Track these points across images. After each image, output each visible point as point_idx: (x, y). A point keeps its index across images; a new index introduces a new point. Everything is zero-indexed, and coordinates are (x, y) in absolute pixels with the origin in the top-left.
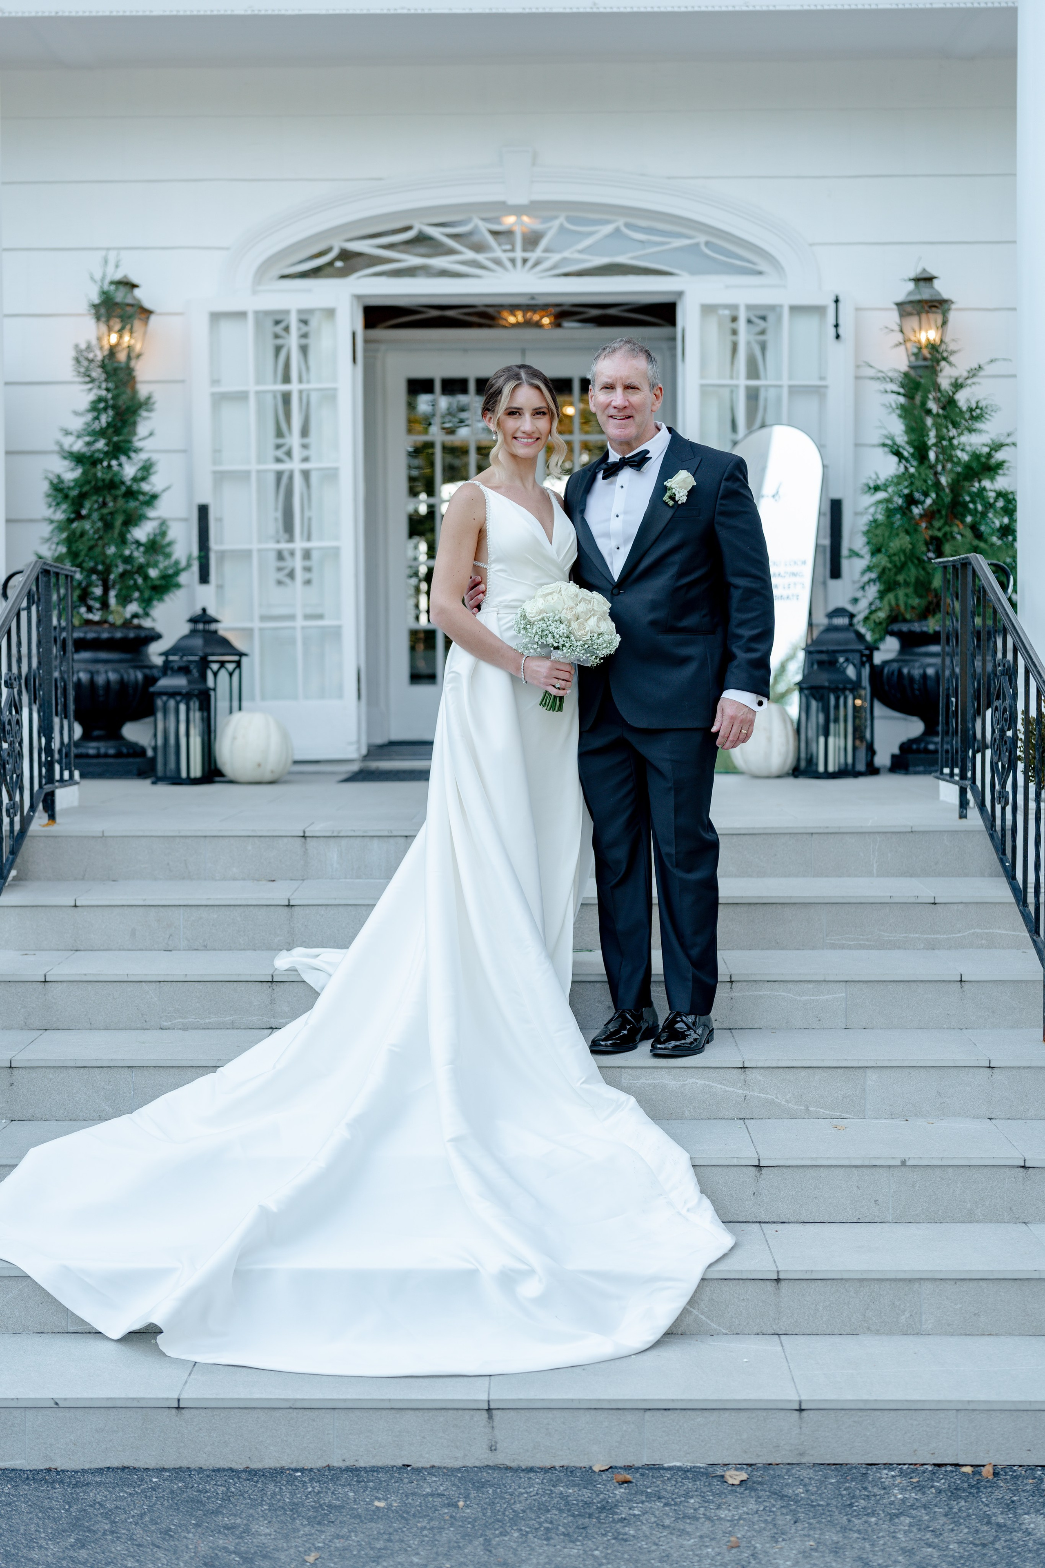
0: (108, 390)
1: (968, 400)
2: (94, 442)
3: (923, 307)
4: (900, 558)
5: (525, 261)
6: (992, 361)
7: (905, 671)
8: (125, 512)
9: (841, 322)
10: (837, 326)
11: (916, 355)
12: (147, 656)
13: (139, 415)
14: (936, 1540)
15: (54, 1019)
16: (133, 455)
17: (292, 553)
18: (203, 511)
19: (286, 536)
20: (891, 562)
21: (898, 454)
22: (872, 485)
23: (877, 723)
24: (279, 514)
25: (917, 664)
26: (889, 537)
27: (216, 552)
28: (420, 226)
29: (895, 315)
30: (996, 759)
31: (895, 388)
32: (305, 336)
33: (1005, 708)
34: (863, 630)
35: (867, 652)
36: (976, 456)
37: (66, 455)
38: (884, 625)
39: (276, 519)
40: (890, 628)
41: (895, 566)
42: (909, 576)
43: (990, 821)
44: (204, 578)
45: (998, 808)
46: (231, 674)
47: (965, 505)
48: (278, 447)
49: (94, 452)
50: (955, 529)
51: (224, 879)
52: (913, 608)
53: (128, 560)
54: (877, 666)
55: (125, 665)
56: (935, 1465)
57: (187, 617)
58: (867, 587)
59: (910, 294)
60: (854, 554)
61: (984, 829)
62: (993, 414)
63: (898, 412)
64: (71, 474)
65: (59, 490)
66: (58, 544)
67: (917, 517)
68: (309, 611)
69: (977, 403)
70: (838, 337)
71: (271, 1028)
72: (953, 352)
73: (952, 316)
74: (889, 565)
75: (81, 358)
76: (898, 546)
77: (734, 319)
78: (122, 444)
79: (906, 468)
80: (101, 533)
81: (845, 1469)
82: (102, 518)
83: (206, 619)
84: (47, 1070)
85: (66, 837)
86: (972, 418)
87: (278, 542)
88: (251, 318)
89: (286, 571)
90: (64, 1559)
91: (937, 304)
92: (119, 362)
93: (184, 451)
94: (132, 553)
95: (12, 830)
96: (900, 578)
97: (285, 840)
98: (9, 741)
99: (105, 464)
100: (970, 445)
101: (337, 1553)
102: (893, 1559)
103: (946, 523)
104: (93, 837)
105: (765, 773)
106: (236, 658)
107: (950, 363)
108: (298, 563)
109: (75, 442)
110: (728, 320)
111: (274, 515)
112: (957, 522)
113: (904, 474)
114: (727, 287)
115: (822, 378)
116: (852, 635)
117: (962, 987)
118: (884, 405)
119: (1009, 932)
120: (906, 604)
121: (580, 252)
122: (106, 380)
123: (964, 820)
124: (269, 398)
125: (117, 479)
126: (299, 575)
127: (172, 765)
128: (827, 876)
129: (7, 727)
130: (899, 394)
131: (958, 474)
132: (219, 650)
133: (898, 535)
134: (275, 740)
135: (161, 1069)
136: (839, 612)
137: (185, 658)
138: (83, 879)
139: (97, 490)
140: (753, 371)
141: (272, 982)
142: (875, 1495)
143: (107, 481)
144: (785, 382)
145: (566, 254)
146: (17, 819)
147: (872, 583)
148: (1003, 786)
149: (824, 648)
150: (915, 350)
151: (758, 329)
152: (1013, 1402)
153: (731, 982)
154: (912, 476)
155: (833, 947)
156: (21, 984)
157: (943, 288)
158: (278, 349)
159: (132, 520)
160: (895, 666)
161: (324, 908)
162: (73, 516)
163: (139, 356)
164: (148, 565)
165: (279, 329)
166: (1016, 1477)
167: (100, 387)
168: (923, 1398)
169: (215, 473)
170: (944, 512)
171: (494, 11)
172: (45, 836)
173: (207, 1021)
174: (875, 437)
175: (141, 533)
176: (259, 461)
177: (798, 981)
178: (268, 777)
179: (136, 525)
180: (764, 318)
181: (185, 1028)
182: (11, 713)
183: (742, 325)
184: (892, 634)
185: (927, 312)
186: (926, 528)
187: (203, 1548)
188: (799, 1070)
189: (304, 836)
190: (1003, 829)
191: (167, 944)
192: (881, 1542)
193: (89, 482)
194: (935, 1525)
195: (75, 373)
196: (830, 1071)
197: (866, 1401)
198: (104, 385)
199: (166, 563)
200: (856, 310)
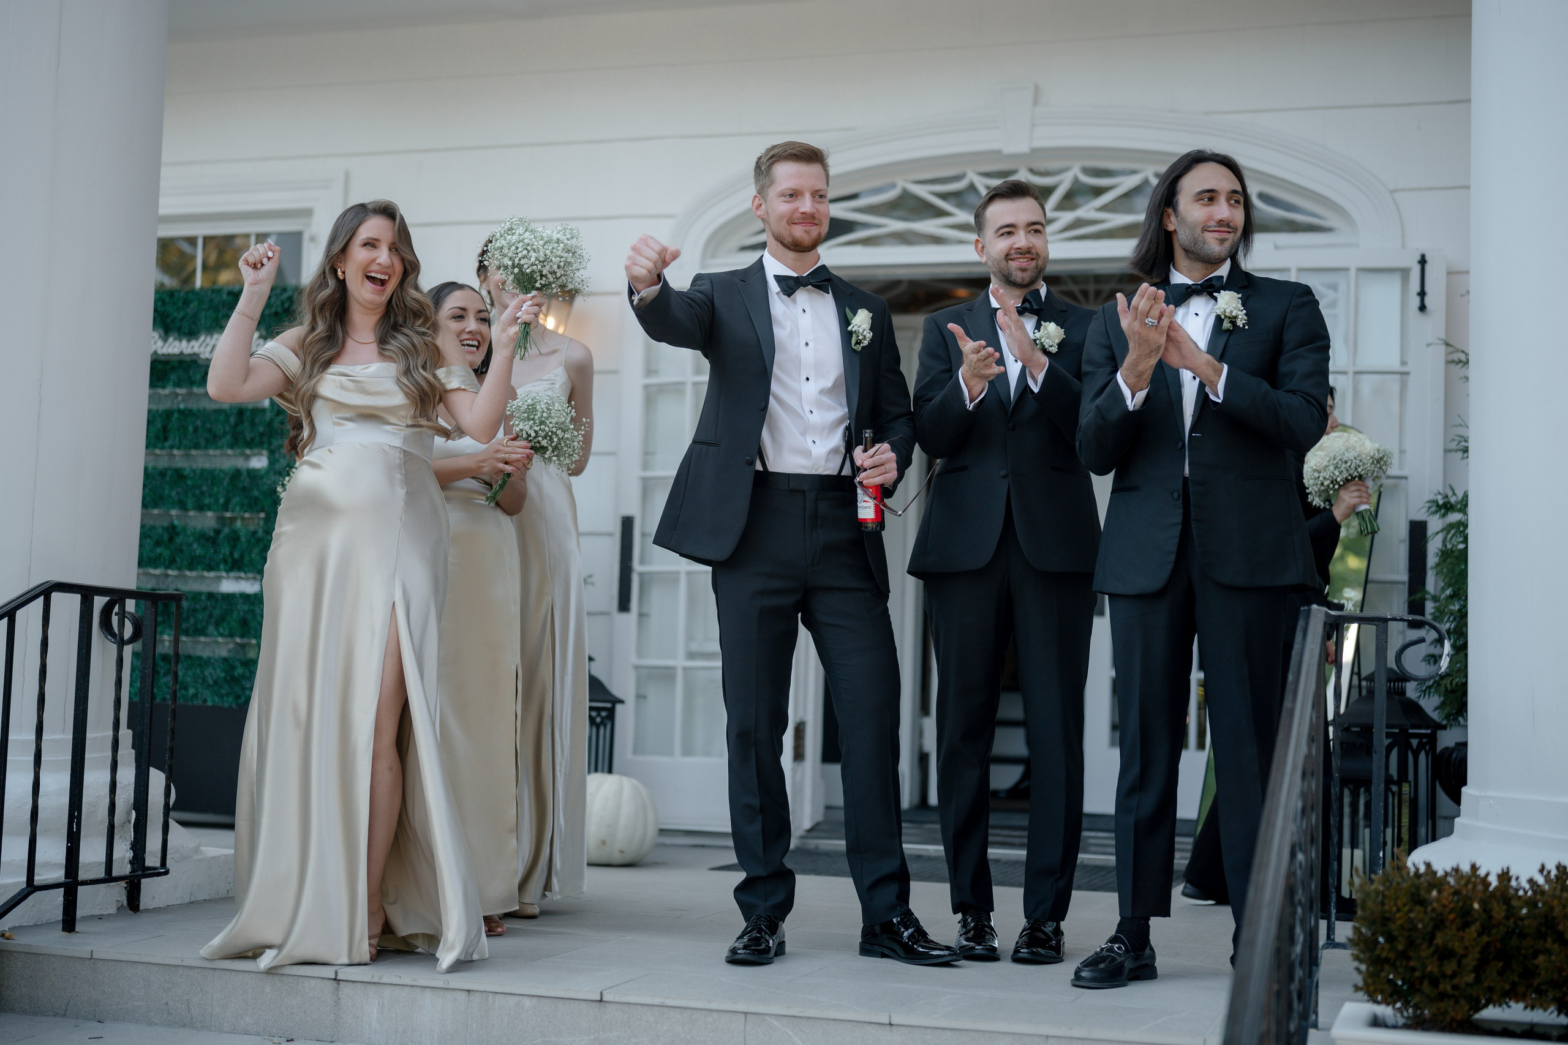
10: (1422, 294)
18: (628, 524)
27: (641, 574)
46: (598, 726)
70: (1423, 308)
97: (313, 982)
106: (609, 705)
114: (1277, 247)
121: (1100, 209)
134: (627, 810)
145: (1082, 213)
149: (1354, 723)
178: (617, 858)
200: (1449, 273)
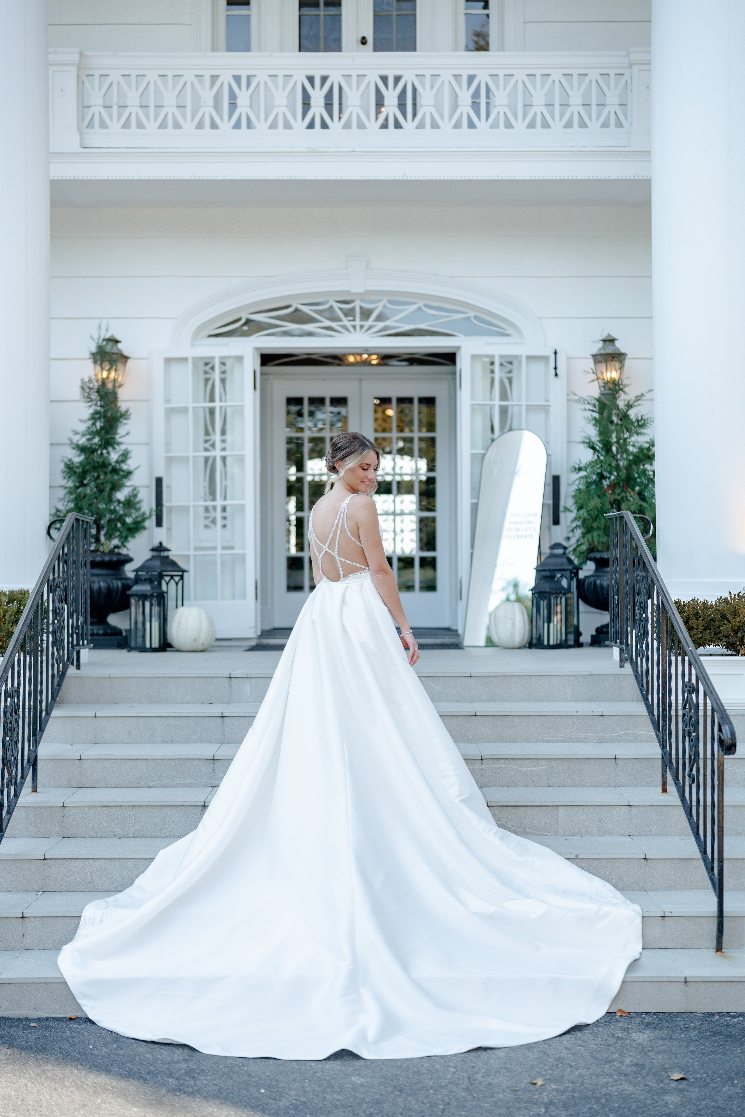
0: (101, 406)
1: (636, 415)
2: (93, 438)
3: (609, 358)
4: (594, 512)
5: (362, 327)
6: (650, 391)
7: (598, 582)
8: (112, 482)
9: (558, 366)
10: (556, 368)
11: (604, 387)
12: (124, 572)
13: (121, 422)
14: (584, 1044)
15: (85, 781)
16: (116, 446)
17: (215, 508)
18: (159, 481)
19: (211, 497)
20: (589, 515)
21: (593, 448)
22: (577, 467)
23: (581, 615)
24: (207, 483)
25: (605, 578)
26: (588, 499)
27: (167, 507)
28: (295, 305)
29: (591, 363)
30: (637, 631)
31: (591, 408)
32: (224, 372)
33: (641, 600)
34: (572, 557)
35: (575, 571)
36: (641, 449)
37: (75, 446)
38: (586, 554)
39: (205, 487)
40: (589, 556)
41: (592, 517)
42: (600, 523)
43: (635, 667)
44: (159, 523)
45: (639, 659)
46: (177, 584)
47: (635, 479)
48: (206, 441)
49: (92, 445)
50: (628, 494)
51: (182, 702)
52: (603, 543)
53: (114, 511)
54: (581, 579)
55: (110, 577)
57: (151, 548)
58: (575, 530)
59: (600, 349)
60: (567, 510)
61: (632, 673)
62: (651, 423)
63: (593, 422)
64: (78, 459)
65: (70, 469)
66: (69, 502)
67: (606, 487)
68: (225, 544)
69: (642, 416)
70: (556, 375)
71: (213, 787)
72: (626, 386)
73: (627, 362)
74: (588, 517)
75: (84, 387)
76: (593, 505)
77: (492, 364)
78: (110, 440)
79: (598, 457)
80: (97, 494)
82: (97, 487)
83: (162, 549)
84: (85, 808)
85: (88, 677)
86: (639, 426)
87: (206, 501)
88: (190, 361)
89: (211, 519)
90: (112, 1054)
91: (617, 356)
92: (108, 389)
93: (148, 444)
94: (115, 507)
95: (58, 673)
96: (595, 525)
97: (219, 679)
98: (58, 619)
99: (99, 452)
100: (638, 442)
103: (623, 491)
104: (104, 677)
105: (511, 646)
106: (180, 573)
107: (624, 392)
108: (219, 514)
109: (80, 439)
110: (489, 364)
111: (203, 484)
112: (629, 490)
113: (597, 460)
114: (488, 344)
115: (547, 400)
116: (565, 560)
117: (616, 762)
118: (584, 418)
119: (646, 733)
120: (598, 541)
121: (397, 321)
122: (101, 400)
123: (623, 668)
124: (201, 412)
125: (106, 462)
126: (219, 522)
127: (140, 640)
128: (541, 701)
129: (58, 611)
130: (593, 411)
131: (630, 461)
132: (170, 568)
133: (593, 498)
134: (205, 624)
135: (151, 807)
136: (557, 546)
137: (149, 573)
138: (97, 703)
139: (94, 468)
140: (504, 396)
141: (214, 759)
143: (100, 463)
144: (524, 403)
145: (387, 323)
146: (61, 665)
147: (578, 528)
148: (642, 647)
149: (547, 568)
150: (603, 384)
151: (507, 370)
152: (630, 977)
153: (482, 759)
154: (601, 461)
155: (543, 741)
156: (66, 761)
157: (621, 346)
158: (207, 380)
159: (116, 487)
160: (592, 579)
161: (243, 718)
162: (78, 484)
163: (120, 386)
164: (126, 515)
165: (207, 368)
166: (632, 1017)
167: (96, 405)
169: (166, 457)
170: (621, 484)
171: (343, 178)
172: (75, 677)
173: (175, 782)
174: (579, 437)
175: (121, 495)
176: (195, 450)
177: (521, 759)
178: (200, 647)
179: (118, 490)
180: (511, 363)
181: (162, 786)
182: (59, 602)
183: (497, 367)
184: (591, 559)
185: (612, 361)
186: (611, 494)
188: (520, 808)
189: (230, 677)
190: (642, 672)
191: (150, 739)
192: (554, 1045)
193: (90, 464)
194: (585, 1038)
195: (82, 396)
196: (537, 808)
198: (99, 403)
199: (137, 514)
200: (568, 358)
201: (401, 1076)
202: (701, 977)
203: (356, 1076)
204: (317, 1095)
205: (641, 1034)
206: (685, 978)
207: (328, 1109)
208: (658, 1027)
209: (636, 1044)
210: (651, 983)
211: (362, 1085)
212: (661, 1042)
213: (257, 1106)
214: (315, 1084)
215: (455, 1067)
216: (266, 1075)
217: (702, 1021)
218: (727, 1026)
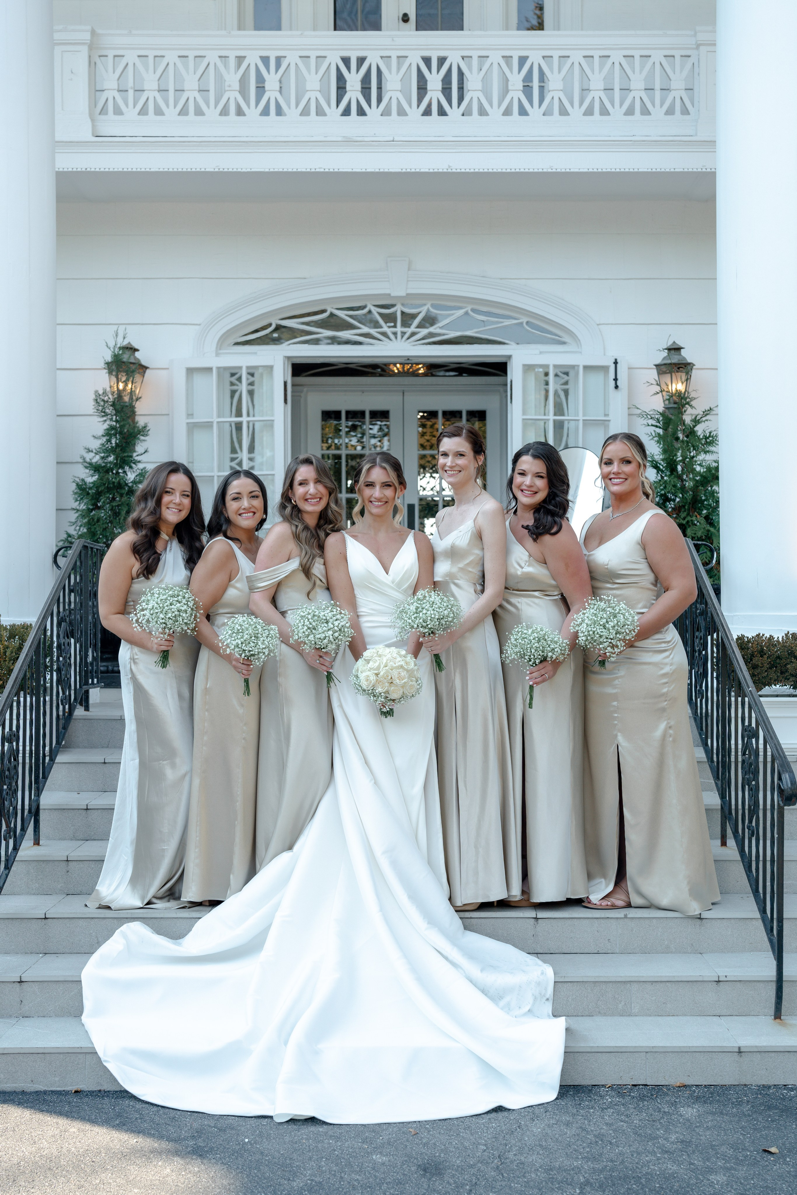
0: (117, 421)
1: (704, 431)
2: (108, 456)
3: (673, 368)
5: (403, 334)
6: (718, 405)
9: (618, 377)
10: (616, 379)
11: (669, 400)
13: (139, 439)
15: (93, 833)
16: (134, 465)
21: (656, 467)
28: (330, 310)
29: (654, 373)
31: (654, 423)
32: (251, 384)
33: (701, 636)
36: (709, 469)
37: (88, 465)
45: (699, 701)
47: (702, 502)
48: (234, 459)
49: (107, 464)
50: (694, 518)
56: (633, 1085)
59: (664, 359)
62: (720, 440)
63: (657, 439)
64: (91, 479)
65: (83, 490)
66: (81, 526)
69: (710, 433)
70: (617, 387)
72: (693, 399)
73: (693, 374)
75: (99, 400)
77: (546, 374)
78: (127, 459)
81: (579, 1087)
82: (112, 509)
84: (90, 863)
86: (707, 443)
88: (215, 371)
91: (683, 366)
92: (125, 402)
95: (64, 713)
98: (63, 656)
99: (115, 471)
101: (275, 1127)
102: (600, 1127)
103: (688, 515)
104: (114, 719)
107: (691, 406)
109: (94, 457)
110: (542, 375)
112: (696, 514)
113: (660, 481)
115: (606, 415)
118: (647, 434)
121: (441, 328)
122: (116, 415)
124: (227, 428)
125: (122, 482)
129: (63, 647)
130: (657, 426)
138: (108, 747)
139: (110, 489)
142: (595, 1100)
143: (116, 484)
144: (581, 417)
145: (431, 330)
146: (67, 706)
148: (701, 686)
150: (668, 397)
151: (562, 381)
152: (680, 1047)
154: (665, 482)
156: (71, 811)
157: (687, 355)
158: (233, 392)
162: (92, 507)
163: (137, 399)
165: (234, 379)
166: (680, 1090)
167: (111, 420)
168: (626, 1045)
170: (687, 507)
172: (83, 719)
176: (221, 469)
180: (566, 374)
182: (64, 637)
183: (551, 378)
185: (677, 371)
187: (195, 1125)
190: (701, 713)
194: (628, 1113)
195: (96, 410)
197: (592, 1047)
198: (114, 418)
200: (628, 369)
201: (426, 1154)
202: (756, 1046)
203: (377, 1155)
204: (335, 1175)
205: (690, 1109)
206: (739, 1048)
207: (345, 1190)
208: (709, 1101)
209: (684, 1119)
210: (702, 1053)
211: (383, 1164)
212: (710, 1118)
213: (268, 1186)
214: (332, 1163)
215: (485, 1145)
216: (279, 1153)
217: (757, 1094)
218: (783, 1099)
